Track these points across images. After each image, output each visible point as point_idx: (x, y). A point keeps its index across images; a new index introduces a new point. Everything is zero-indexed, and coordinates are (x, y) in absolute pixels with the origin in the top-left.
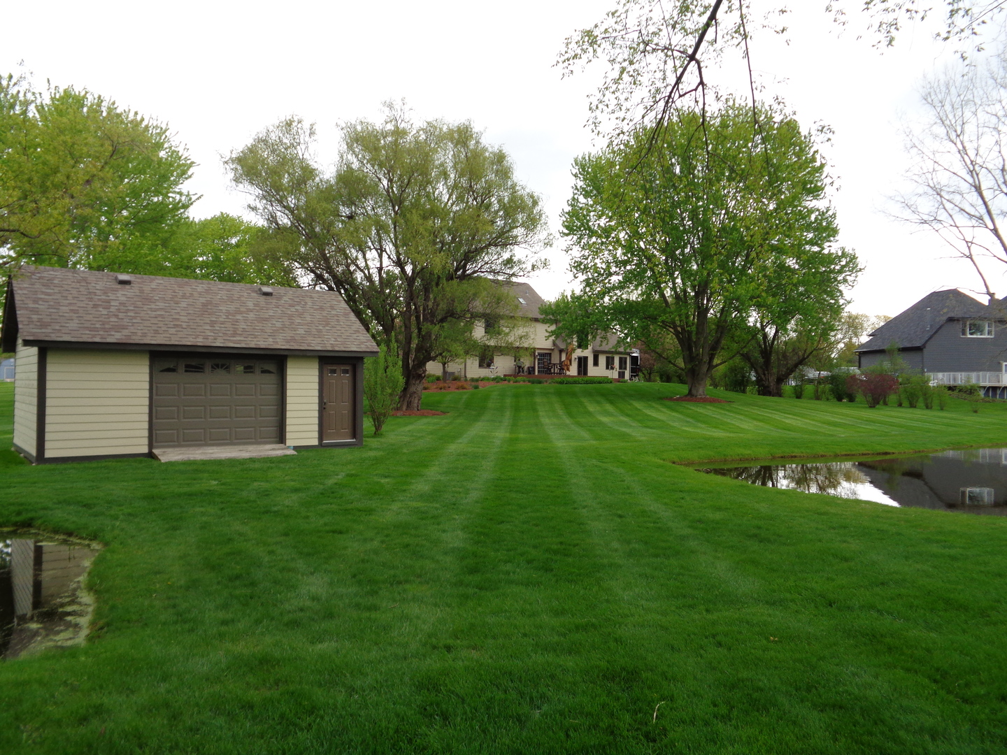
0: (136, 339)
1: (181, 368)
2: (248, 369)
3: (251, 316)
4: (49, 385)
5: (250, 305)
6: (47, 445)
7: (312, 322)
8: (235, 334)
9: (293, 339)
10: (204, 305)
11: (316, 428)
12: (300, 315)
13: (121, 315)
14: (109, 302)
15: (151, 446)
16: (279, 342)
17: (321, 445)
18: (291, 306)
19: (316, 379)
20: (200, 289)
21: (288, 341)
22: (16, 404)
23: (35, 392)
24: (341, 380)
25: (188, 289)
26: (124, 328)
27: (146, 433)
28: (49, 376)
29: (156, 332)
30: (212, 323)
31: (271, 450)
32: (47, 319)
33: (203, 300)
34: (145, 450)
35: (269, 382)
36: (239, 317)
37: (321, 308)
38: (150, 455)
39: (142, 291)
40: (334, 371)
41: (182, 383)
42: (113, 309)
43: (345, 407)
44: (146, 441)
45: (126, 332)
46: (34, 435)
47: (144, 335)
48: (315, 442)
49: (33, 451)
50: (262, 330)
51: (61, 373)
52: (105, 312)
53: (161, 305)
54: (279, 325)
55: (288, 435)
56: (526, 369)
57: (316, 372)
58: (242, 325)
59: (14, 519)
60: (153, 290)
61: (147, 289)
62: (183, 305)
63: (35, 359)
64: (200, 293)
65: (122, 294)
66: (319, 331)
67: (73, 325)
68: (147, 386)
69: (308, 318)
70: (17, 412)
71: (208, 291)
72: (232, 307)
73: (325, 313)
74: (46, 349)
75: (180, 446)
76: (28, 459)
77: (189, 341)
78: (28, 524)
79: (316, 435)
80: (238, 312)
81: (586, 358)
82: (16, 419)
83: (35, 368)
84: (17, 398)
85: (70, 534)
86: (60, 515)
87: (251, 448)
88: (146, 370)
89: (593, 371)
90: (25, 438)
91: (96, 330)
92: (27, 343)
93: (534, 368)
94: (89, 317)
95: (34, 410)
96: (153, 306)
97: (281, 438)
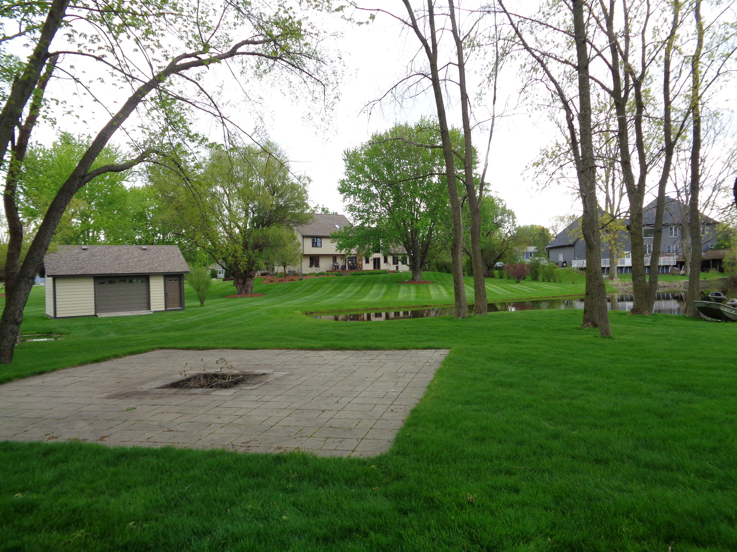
0: (88, 273)
1: (107, 282)
2: (131, 282)
3: (136, 259)
4: (57, 291)
5: (136, 255)
6: (57, 313)
7: (162, 260)
8: (128, 268)
9: (152, 268)
10: (116, 256)
11: (164, 303)
12: (158, 258)
13: (83, 263)
14: (78, 258)
15: (96, 312)
16: (146, 270)
17: (166, 310)
18: (155, 254)
19: (163, 284)
20: (115, 249)
21: (150, 269)
22: (46, 299)
23: (52, 293)
24: (174, 284)
25: (111, 250)
26: (84, 268)
27: (94, 307)
28: (57, 288)
29: (96, 269)
30: (119, 264)
31: (144, 312)
32: (55, 267)
33: (116, 254)
34: (94, 314)
35: (142, 286)
36: (130, 260)
37: (168, 254)
38: (96, 315)
39: (91, 253)
40: (171, 280)
41: (108, 288)
42: (80, 261)
43: (176, 295)
44: (94, 310)
45: (84, 270)
46: (52, 309)
47: (91, 270)
48: (164, 309)
49: (52, 315)
50: (140, 266)
51: (62, 287)
52: (76, 262)
53: (99, 258)
54: (147, 263)
55: (151, 307)
56: (340, 267)
57: (163, 281)
58: (131, 264)
59: (47, 332)
60: (96, 251)
61: (93, 251)
62: (108, 257)
63: (51, 281)
64: (115, 251)
65: (84, 254)
66: (165, 264)
67: (65, 268)
68: (93, 289)
69: (161, 259)
70: (46, 301)
71: (119, 250)
72: (128, 256)
73: (169, 256)
74: (55, 278)
75: (107, 312)
76: (51, 318)
77: (108, 272)
78: (50, 333)
79: (164, 306)
80: (130, 258)
81: (379, 259)
82: (46, 304)
83: (52, 285)
84: (46, 296)
85: (62, 334)
86: (59, 330)
87: (135, 312)
88: (93, 283)
89: (383, 266)
90: (49, 312)
91: (73, 270)
92: (49, 276)
93: (345, 266)
94: (71, 265)
95: (52, 300)
96: (96, 258)
97: (149, 308)
